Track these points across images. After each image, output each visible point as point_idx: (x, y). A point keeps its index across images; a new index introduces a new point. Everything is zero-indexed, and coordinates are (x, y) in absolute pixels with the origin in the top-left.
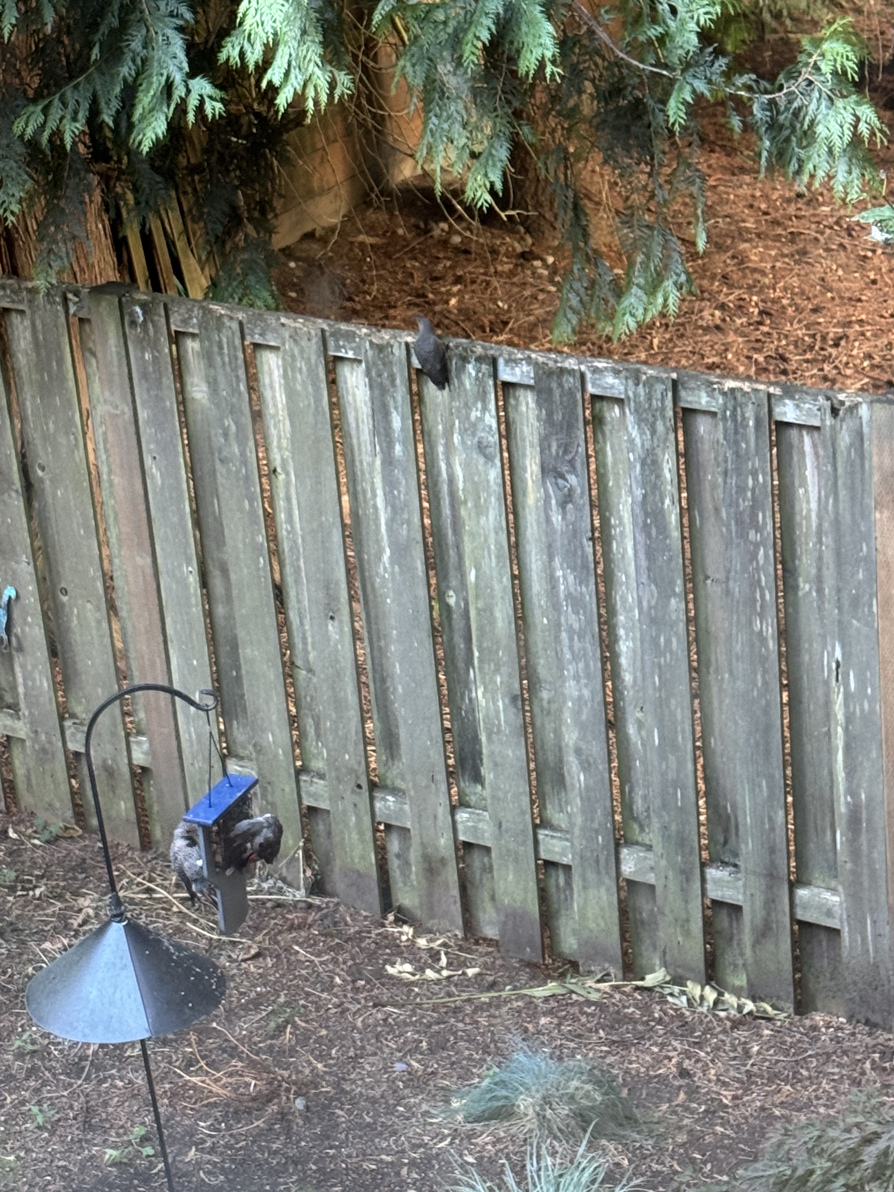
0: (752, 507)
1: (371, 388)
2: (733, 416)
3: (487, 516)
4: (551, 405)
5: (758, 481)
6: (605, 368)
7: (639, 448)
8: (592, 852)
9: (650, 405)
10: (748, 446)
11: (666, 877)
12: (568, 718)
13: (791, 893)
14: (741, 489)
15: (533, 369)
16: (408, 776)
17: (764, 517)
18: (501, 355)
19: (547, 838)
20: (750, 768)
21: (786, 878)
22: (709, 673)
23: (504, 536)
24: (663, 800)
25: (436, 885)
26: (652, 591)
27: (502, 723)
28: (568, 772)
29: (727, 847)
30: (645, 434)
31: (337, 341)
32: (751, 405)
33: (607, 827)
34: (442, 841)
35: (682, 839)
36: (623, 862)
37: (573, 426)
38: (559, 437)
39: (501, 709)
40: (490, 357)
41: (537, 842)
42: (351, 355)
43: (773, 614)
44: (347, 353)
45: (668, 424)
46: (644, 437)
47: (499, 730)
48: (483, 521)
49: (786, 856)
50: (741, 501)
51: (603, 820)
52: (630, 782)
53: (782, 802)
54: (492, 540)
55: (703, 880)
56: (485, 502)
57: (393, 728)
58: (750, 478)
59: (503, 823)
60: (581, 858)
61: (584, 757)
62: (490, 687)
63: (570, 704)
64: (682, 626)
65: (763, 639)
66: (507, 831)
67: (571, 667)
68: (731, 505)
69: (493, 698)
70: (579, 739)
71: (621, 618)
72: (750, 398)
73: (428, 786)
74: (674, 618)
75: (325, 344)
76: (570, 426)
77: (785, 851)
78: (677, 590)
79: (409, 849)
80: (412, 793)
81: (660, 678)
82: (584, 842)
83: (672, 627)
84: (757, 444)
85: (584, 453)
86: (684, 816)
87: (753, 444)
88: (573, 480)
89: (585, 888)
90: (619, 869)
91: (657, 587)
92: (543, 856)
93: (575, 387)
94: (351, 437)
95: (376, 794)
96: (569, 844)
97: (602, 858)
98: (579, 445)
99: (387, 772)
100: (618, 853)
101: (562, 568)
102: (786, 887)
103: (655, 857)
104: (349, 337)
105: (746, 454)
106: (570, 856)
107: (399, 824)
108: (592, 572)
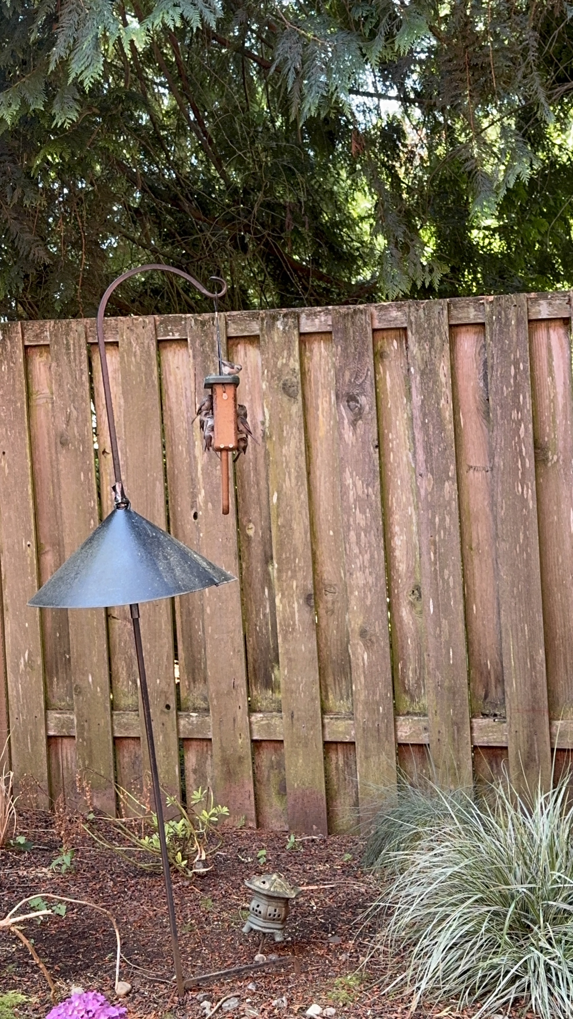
0: (513, 391)
1: (194, 357)
2: (498, 319)
3: (289, 445)
4: (346, 341)
5: (519, 368)
6: (390, 305)
7: (419, 362)
8: (373, 723)
9: (429, 324)
10: (511, 341)
11: (439, 732)
12: (354, 605)
13: (550, 724)
14: (505, 377)
15: (330, 317)
16: (212, 687)
17: (524, 398)
18: (303, 312)
19: (333, 721)
20: (514, 617)
21: (546, 709)
22: (471, 549)
23: (303, 459)
24: (437, 662)
25: (233, 784)
26: (429, 480)
27: (297, 622)
28: (354, 654)
29: (487, 700)
30: (424, 349)
31: (166, 327)
32: (513, 308)
33: (387, 697)
34: (240, 741)
35: (454, 693)
36: (400, 729)
37: (363, 355)
38: (351, 366)
39: (296, 609)
40: (295, 313)
41: (323, 726)
42: (177, 336)
43: (533, 478)
44: (173, 335)
45: (444, 337)
46: (423, 352)
47: (293, 629)
48: (285, 450)
49: (545, 689)
50: (505, 388)
51: (384, 692)
52: (403, 659)
53: (543, 641)
54: (292, 464)
55: (472, 728)
56: (288, 433)
57: (196, 655)
58: (513, 367)
59: (295, 713)
60: (364, 730)
61: (368, 638)
62: (286, 593)
63: (356, 593)
64: (454, 504)
65: (524, 501)
66: (298, 719)
67: (357, 561)
68: (496, 393)
69: (289, 602)
70: (364, 623)
71: (396, 517)
72: (512, 302)
73: (229, 693)
74: (447, 499)
75: (156, 330)
76: (361, 355)
77: (545, 685)
78: (450, 474)
79: (205, 763)
80: (215, 702)
81: (435, 553)
82: (366, 715)
83: (446, 507)
84: (518, 339)
85: (373, 376)
86: (456, 672)
87: (515, 339)
88: (363, 400)
89: (367, 758)
90: (396, 735)
91: (432, 474)
92: (328, 739)
93: (366, 322)
94: (171, 410)
95: (180, 713)
96: (352, 722)
97: (383, 726)
98: (368, 370)
99: (188, 695)
100: (395, 721)
101: (352, 476)
102: (546, 718)
103: (430, 715)
104: (176, 322)
105: (509, 348)
106: (353, 732)
107: (200, 736)
108: (378, 474)
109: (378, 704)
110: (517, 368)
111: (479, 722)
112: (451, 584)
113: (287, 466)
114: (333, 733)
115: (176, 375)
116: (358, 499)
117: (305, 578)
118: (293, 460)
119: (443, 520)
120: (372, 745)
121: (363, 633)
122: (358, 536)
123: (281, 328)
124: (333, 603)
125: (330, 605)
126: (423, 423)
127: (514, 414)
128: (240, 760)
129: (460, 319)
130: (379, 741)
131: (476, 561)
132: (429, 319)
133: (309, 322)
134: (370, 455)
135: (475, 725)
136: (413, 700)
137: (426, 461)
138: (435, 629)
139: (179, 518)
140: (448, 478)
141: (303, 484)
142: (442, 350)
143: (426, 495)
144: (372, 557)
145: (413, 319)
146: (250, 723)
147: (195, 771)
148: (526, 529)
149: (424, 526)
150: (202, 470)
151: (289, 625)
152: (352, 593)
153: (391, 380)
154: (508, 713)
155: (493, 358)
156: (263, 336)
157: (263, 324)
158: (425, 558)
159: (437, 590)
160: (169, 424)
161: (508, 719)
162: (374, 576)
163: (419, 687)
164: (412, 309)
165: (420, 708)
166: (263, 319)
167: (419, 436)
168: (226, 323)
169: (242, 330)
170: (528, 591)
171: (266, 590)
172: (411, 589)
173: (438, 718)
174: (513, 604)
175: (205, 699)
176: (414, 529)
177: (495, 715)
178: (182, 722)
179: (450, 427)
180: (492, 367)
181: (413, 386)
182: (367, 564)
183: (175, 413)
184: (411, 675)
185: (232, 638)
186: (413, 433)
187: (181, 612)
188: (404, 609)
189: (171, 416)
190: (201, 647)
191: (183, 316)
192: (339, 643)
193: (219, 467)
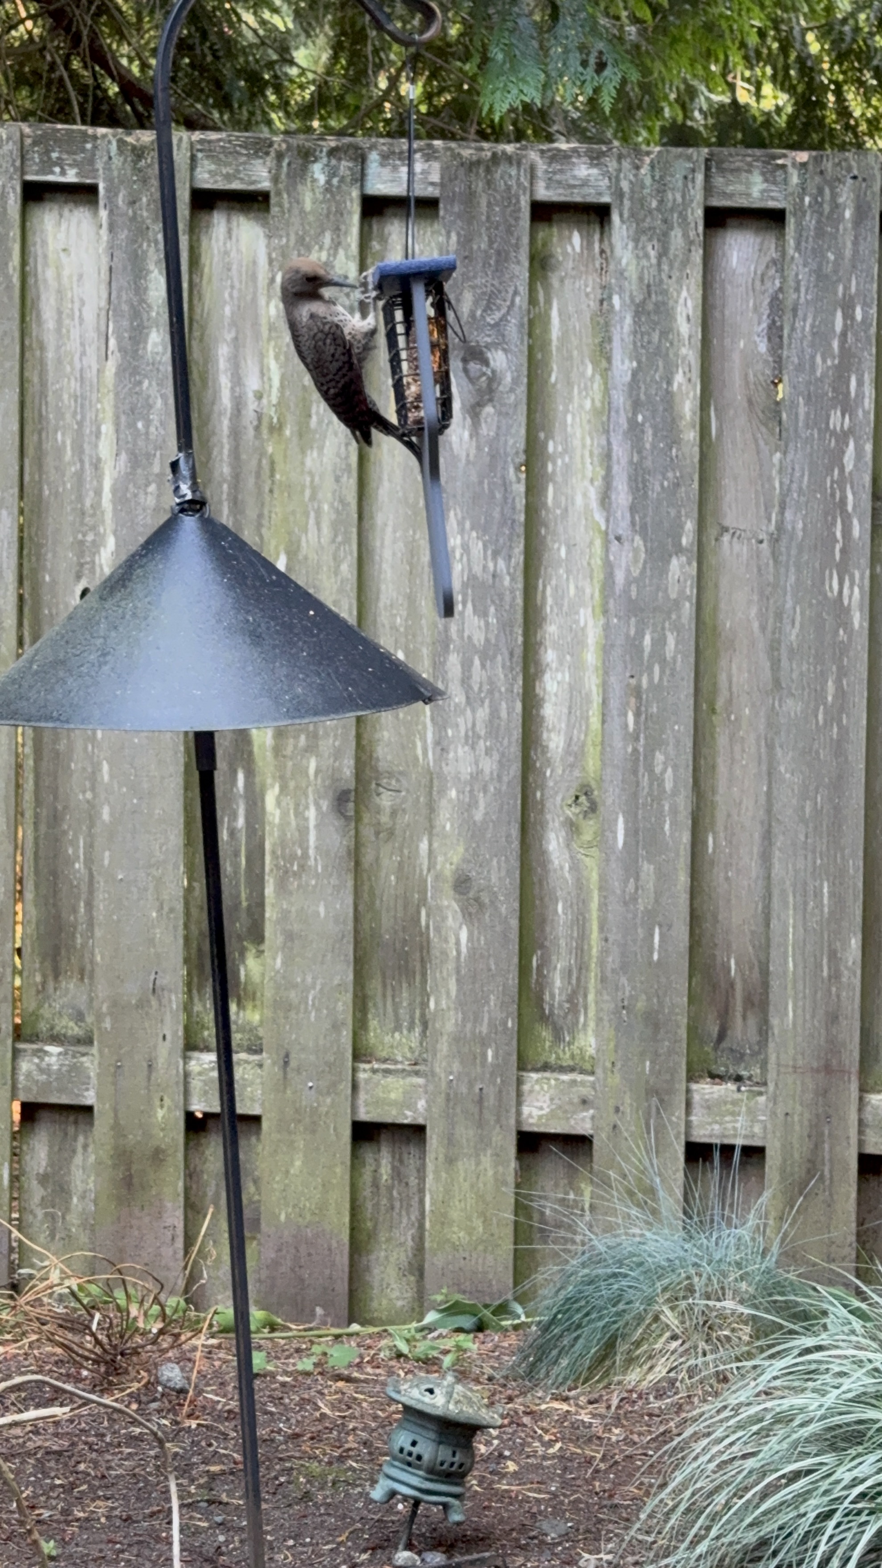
0: (837, 368)
1: (111, 228)
2: (817, 204)
3: (321, 449)
4: (470, 223)
5: (853, 318)
6: (574, 150)
7: (632, 286)
8: (471, 1085)
9: (661, 202)
10: (839, 256)
11: (617, 1110)
12: (446, 821)
13: (861, 1099)
14: (821, 336)
15: (436, 166)
16: (102, 990)
17: (860, 383)
18: (373, 147)
19: (379, 1076)
20: (800, 864)
21: (855, 1068)
22: (714, 711)
23: (351, 483)
24: (623, 954)
25: (136, 1211)
26: (636, 551)
27: (311, 852)
28: (438, 930)
29: (724, 1045)
30: (647, 256)
31: (47, 152)
32: (850, 181)
33: (505, 1027)
34: (160, 1113)
35: (657, 1027)
36: (528, 1099)
37: (507, 260)
38: (478, 281)
39: (312, 823)
40: (357, 148)
41: (355, 1087)
42: (71, 177)
43: (865, 561)
44: (63, 173)
45: (692, 234)
46: (645, 262)
47: (302, 867)
48: (311, 459)
49: (857, 1025)
50: (819, 359)
51: (500, 1015)
52: (542, 946)
53: (859, 919)
54: (326, 495)
55: (689, 1104)
56: (320, 422)
57: (64, 915)
58: (839, 314)
59: (293, 1056)
60: (448, 1100)
61: (471, 895)
62: (292, 784)
63: (453, 793)
64: (688, 608)
65: (841, 611)
66: (298, 1071)
67: (461, 720)
68: (799, 368)
69: (297, 805)
70: (465, 860)
71: (552, 629)
72: (849, 169)
73: (142, 1004)
74: (673, 596)
75: (23, 157)
76: (503, 258)
77: (857, 1016)
78: (684, 541)
79: (69, 1160)
80: (107, 1024)
81: (637, 715)
82: (456, 1066)
83: (669, 613)
84: (856, 252)
85: (525, 306)
86: (663, 980)
87: (848, 253)
88: (498, 359)
89: (450, 1161)
90: (519, 1113)
91: (645, 541)
92: (364, 1115)
93: (519, 184)
94: (42, 347)
95: (21, 1046)
96: (420, 1081)
97: (491, 1093)
98: (516, 293)
99: (40, 1006)
100: (520, 1082)
101: (462, 531)
102: (854, 1086)
103: (599, 1071)
104: (73, 144)
105: (835, 272)
106: (421, 1104)
107: (64, 1100)
108: (521, 530)
109: (484, 1043)
110: (848, 315)
111: (705, 1090)
112: (668, 785)
113: (313, 497)
114: (378, 1102)
115: (59, 268)
116: (472, 581)
117: (337, 754)
118: (329, 484)
119: (659, 642)
120: (465, 1133)
121: (462, 884)
122: (467, 665)
123: (322, 179)
124: (394, 813)
125: (385, 819)
126: (633, 424)
127: (836, 419)
128: (158, 1156)
129: (731, 196)
130: (480, 1124)
131: (722, 740)
132: (661, 187)
133: (386, 172)
134: (505, 486)
135: (696, 1097)
136: (558, 1037)
137: (633, 509)
138: (626, 882)
139: (46, 598)
140: (679, 550)
141: (346, 541)
142: (686, 262)
143: (628, 583)
144: (494, 713)
145: (625, 185)
146: (187, 1075)
147: (44, 1179)
148: (842, 672)
149: (617, 652)
150: (114, 491)
151: (293, 857)
152: (443, 791)
153: (562, 321)
154: (771, 1076)
155: (797, 289)
156: (279, 194)
157: (279, 166)
158: (615, 724)
159: (635, 795)
160: (36, 380)
161: (771, 1087)
162: (496, 756)
163: (574, 1009)
164: (626, 164)
165: (573, 1057)
166: (280, 156)
167: (621, 451)
168: (193, 158)
169: (228, 177)
170: (837, 809)
171: (241, 777)
172: (573, 792)
173: (616, 1080)
174: (802, 838)
175: (79, 1017)
176: (591, 657)
177: (738, 1079)
178: (25, 1066)
179: (691, 436)
180: (795, 310)
181: (616, 339)
182: (481, 730)
183: (50, 355)
184: (558, 983)
185: (159, 881)
186: (609, 443)
187: (37, 816)
188: (552, 836)
189: (42, 362)
190: (78, 898)
191: (90, 130)
192: (400, 902)
193: (152, 488)
